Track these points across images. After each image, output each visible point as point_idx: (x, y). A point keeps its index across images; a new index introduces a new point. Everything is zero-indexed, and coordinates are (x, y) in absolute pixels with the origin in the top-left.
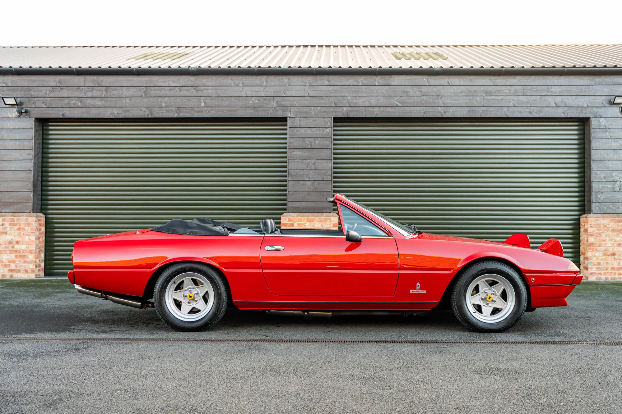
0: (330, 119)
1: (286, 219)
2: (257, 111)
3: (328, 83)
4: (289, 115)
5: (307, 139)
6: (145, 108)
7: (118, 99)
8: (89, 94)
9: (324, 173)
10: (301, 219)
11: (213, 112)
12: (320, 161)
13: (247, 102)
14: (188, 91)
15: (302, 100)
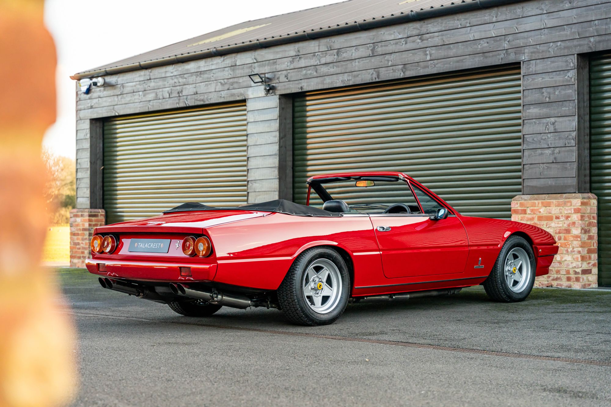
0: (572, 57)
1: (517, 204)
2: (486, 57)
3: (569, 5)
4: (523, 58)
5: (545, 89)
6: (373, 70)
7: (348, 62)
8: (323, 61)
9: (566, 136)
10: (535, 203)
11: (439, 65)
12: (561, 119)
13: (476, 46)
14: (414, 42)
15: (538, 35)
